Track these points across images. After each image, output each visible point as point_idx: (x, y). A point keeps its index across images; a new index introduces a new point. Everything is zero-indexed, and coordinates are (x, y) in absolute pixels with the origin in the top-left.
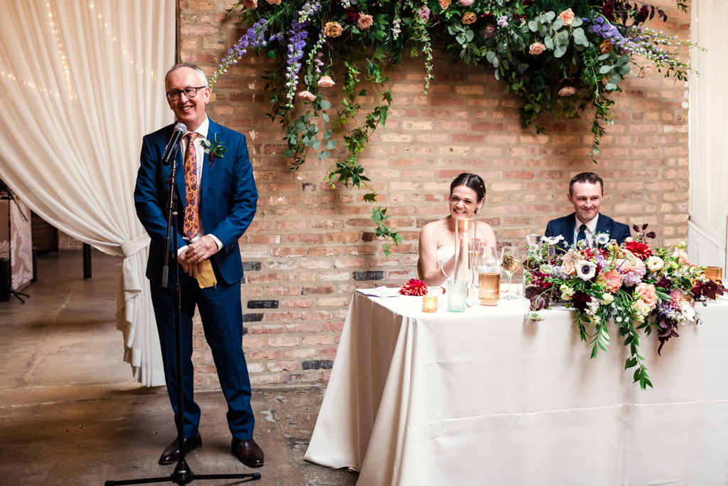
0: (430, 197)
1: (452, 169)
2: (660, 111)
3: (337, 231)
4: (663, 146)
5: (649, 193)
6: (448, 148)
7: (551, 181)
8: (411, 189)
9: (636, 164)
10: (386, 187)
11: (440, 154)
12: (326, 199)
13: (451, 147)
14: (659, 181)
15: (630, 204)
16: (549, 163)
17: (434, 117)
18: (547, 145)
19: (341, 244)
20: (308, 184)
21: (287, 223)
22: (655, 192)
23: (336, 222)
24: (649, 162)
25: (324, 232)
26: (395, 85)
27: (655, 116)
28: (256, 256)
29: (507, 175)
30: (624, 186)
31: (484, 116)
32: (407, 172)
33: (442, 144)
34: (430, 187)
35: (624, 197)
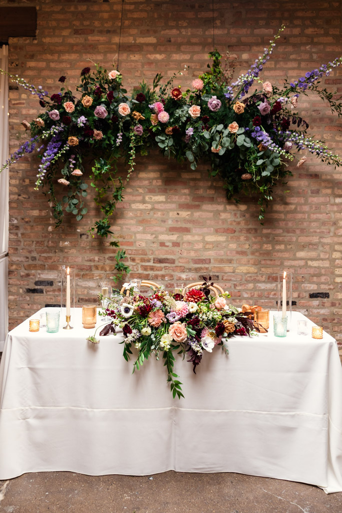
0: (162, 244)
1: (177, 226)
2: (332, 188)
3: (101, 264)
4: (335, 212)
5: (323, 245)
6: (176, 213)
7: (248, 235)
8: (150, 239)
9: (314, 225)
10: (133, 237)
11: (170, 216)
12: (95, 243)
13: (178, 212)
14: (331, 237)
15: (308, 252)
16: (247, 223)
17: (167, 193)
18: (246, 211)
19: (103, 272)
20: (84, 234)
21: (70, 258)
22: (328, 244)
23: (100, 258)
24: (324, 223)
25: (92, 264)
26: (140, 173)
27: (329, 191)
28: (50, 277)
29: (217, 231)
30: (303, 239)
31: (201, 192)
32: (148, 228)
33: (172, 210)
34: (163, 237)
35: (303, 247)
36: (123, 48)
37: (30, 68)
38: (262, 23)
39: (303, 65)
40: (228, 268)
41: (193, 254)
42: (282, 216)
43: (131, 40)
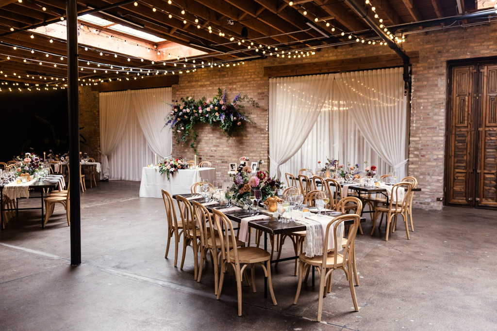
0: (212, 151)
1: (216, 145)
2: (261, 131)
5: (258, 151)
7: (236, 148)
8: (208, 149)
9: (255, 144)
10: (204, 148)
11: (214, 141)
13: (216, 140)
16: (235, 144)
17: (213, 133)
18: (235, 140)
24: (258, 144)
27: (260, 132)
29: (227, 146)
30: (252, 149)
32: (208, 145)
33: (214, 139)
34: (212, 149)
35: (252, 152)
36: (202, 86)
37: (177, 94)
38: (239, 75)
39: (251, 88)
40: (230, 159)
41: (220, 154)
42: (246, 141)
43: (203, 83)
